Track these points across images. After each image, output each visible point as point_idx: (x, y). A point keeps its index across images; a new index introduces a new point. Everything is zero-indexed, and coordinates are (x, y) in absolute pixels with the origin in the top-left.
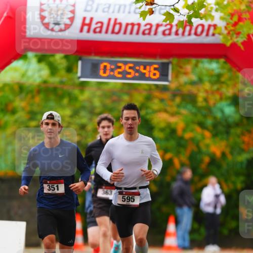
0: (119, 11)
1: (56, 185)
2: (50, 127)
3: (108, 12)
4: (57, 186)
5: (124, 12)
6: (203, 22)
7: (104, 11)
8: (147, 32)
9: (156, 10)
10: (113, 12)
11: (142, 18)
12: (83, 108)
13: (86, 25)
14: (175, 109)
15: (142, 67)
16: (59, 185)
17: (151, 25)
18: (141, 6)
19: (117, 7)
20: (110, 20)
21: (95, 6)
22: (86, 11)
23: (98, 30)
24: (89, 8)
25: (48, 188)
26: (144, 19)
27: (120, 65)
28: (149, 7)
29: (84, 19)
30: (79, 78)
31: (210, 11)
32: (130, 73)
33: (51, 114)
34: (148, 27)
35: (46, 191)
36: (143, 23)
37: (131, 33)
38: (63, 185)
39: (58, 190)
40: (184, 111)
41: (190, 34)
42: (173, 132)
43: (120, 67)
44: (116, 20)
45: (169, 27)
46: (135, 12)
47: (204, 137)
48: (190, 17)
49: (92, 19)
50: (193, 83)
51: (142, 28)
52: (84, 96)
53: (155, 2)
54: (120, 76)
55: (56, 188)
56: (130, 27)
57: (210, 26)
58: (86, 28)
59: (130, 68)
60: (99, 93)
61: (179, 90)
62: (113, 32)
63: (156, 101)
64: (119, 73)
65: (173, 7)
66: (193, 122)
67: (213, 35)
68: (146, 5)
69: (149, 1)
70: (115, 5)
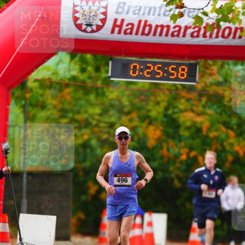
0: (149, 14)
3: (138, 14)
5: (154, 15)
6: (231, 25)
7: (134, 14)
8: (176, 34)
9: (185, 13)
10: (144, 14)
11: (172, 21)
12: (112, 106)
13: (117, 26)
14: (201, 109)
17: (180, 27)
18: (172, 9)
19: (147, 10)
20: (140, 21)
21: (126, 8)
22: (117, 12)
23: (128, 31)
24: (120, 10)
26: (175, 22)
27: (149, 65)
28: (178, 10)
29: (116, 20)
30: (110, 77)
31: (238, 15)
32: (159, 74)
34: (177, 29)
36: (172, 25)
37: (161, 35)
40: (210, 111)
41: (217, 37)
42: (199, 130)
43: (149, 68)
44: (146, 21)
45: (197, 29)
46: (164, 15)
47: (228, 137)
48: (218, 21)
49: (123, 21)
50: (219, 84)
51: (171, 30)
53: (185, 6)
54: (149, 76)
56: (159, 29)
57: (236, 29)
58: (117, 29)
59: (159, 68)
61: (205, 90)
62: (143, 34)
63: (183, 101)
64: (148, 73)
65: (202, 11)
66: (219, 122)
67: (240, 37)
68: (176, 8)
69: (179, 4)
70: (145, 7)
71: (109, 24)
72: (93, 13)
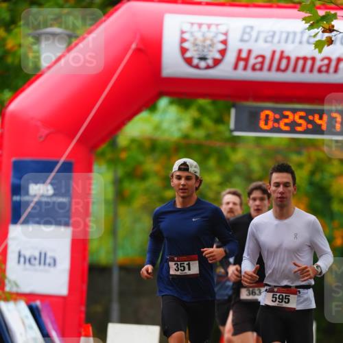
0: (286, 41)
1: (187, 263)
2: (182, 182)
3: (272, 42)
4: (189, 265)
5: (293, 42)
7: (266, 41)
8: (324, 69)
9: (336, 39)
10: (279, 42)
11: (317, 50)
13: (242, 59)
15: (317, 117)
16: (191, 263)
17: (330, 59)
18: (317, 34)
19: (284, 36)
20: (274, 53)
21: (254, 34)
22: (242, 40)
23: (258, 66)
24: (246, 37)
25: (175, 267)
26: (320, 51)
27: (287, 113)
28: (327, 35)
29: (240, 51)
30: (232, 131)
32: (300, 125)
33: (185, 164)
34: (326, 62)
35: (172, 272)
36: (319, 56)
37: (303, 70)
38: (197, 262)
39: (189, 269)
43: (287, 117)
44: (282, 52)
46: (308, 42)
49: (250, 52)
51: (318, 63)
52: (238, 156)
53: (335, 28)
54: (287, 128)
55: (187, 267)
56: (301, 63)
58: (242, 64)
59: (301, 117)
60: (257, 151)
62: (278, 69)
64: (286, 124)
68: (323, 32)
69: (327, 27)
70: (282, 32)
71: (231, 57)
72: (208, 42)
